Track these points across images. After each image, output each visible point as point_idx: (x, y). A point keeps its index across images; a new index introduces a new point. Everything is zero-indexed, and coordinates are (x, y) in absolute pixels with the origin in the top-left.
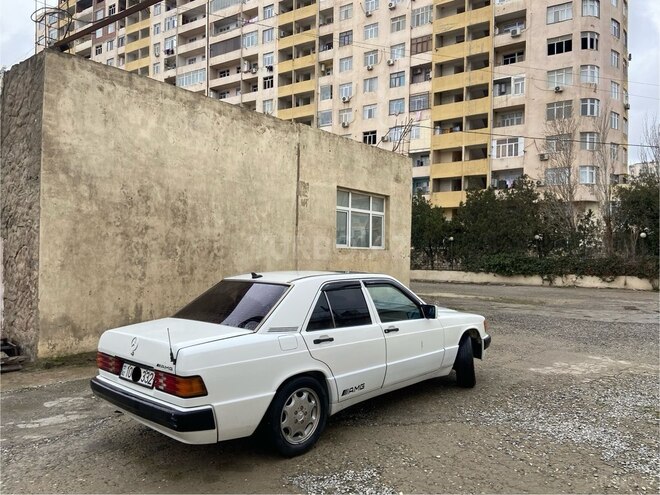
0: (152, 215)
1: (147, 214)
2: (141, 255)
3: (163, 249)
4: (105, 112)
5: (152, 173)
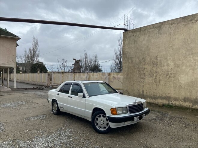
0: (147, 65)
1: (145, 65)
2: (143, 76)
3: (149, 74)
4: (134, 41)
5: (146, 53)
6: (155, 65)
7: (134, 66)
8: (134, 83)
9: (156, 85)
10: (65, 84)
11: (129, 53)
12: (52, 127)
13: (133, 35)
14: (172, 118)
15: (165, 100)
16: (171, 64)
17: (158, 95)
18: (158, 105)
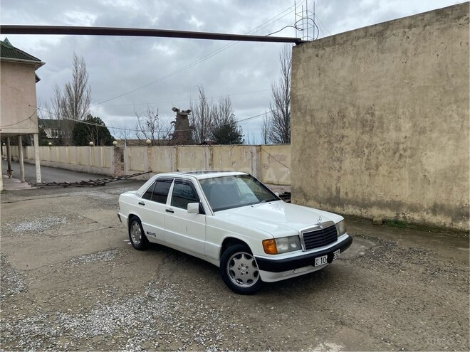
0: (348, 128)
1: (343, 128)
2: (339, 155)
3: (354, 150)
4: (319, 69)
5: (348, 98)
6: (368, 129)
7: (318, 132)
8: (317, 171)
9: (370, 175)
10: (158, 181)
11: (306, 100)
12: (132, 279)
13: (317, 56)
14: (402, 254)
15: (388, 210)
16: (406, 126)
17: (373, 199)
18: (372, 220)
